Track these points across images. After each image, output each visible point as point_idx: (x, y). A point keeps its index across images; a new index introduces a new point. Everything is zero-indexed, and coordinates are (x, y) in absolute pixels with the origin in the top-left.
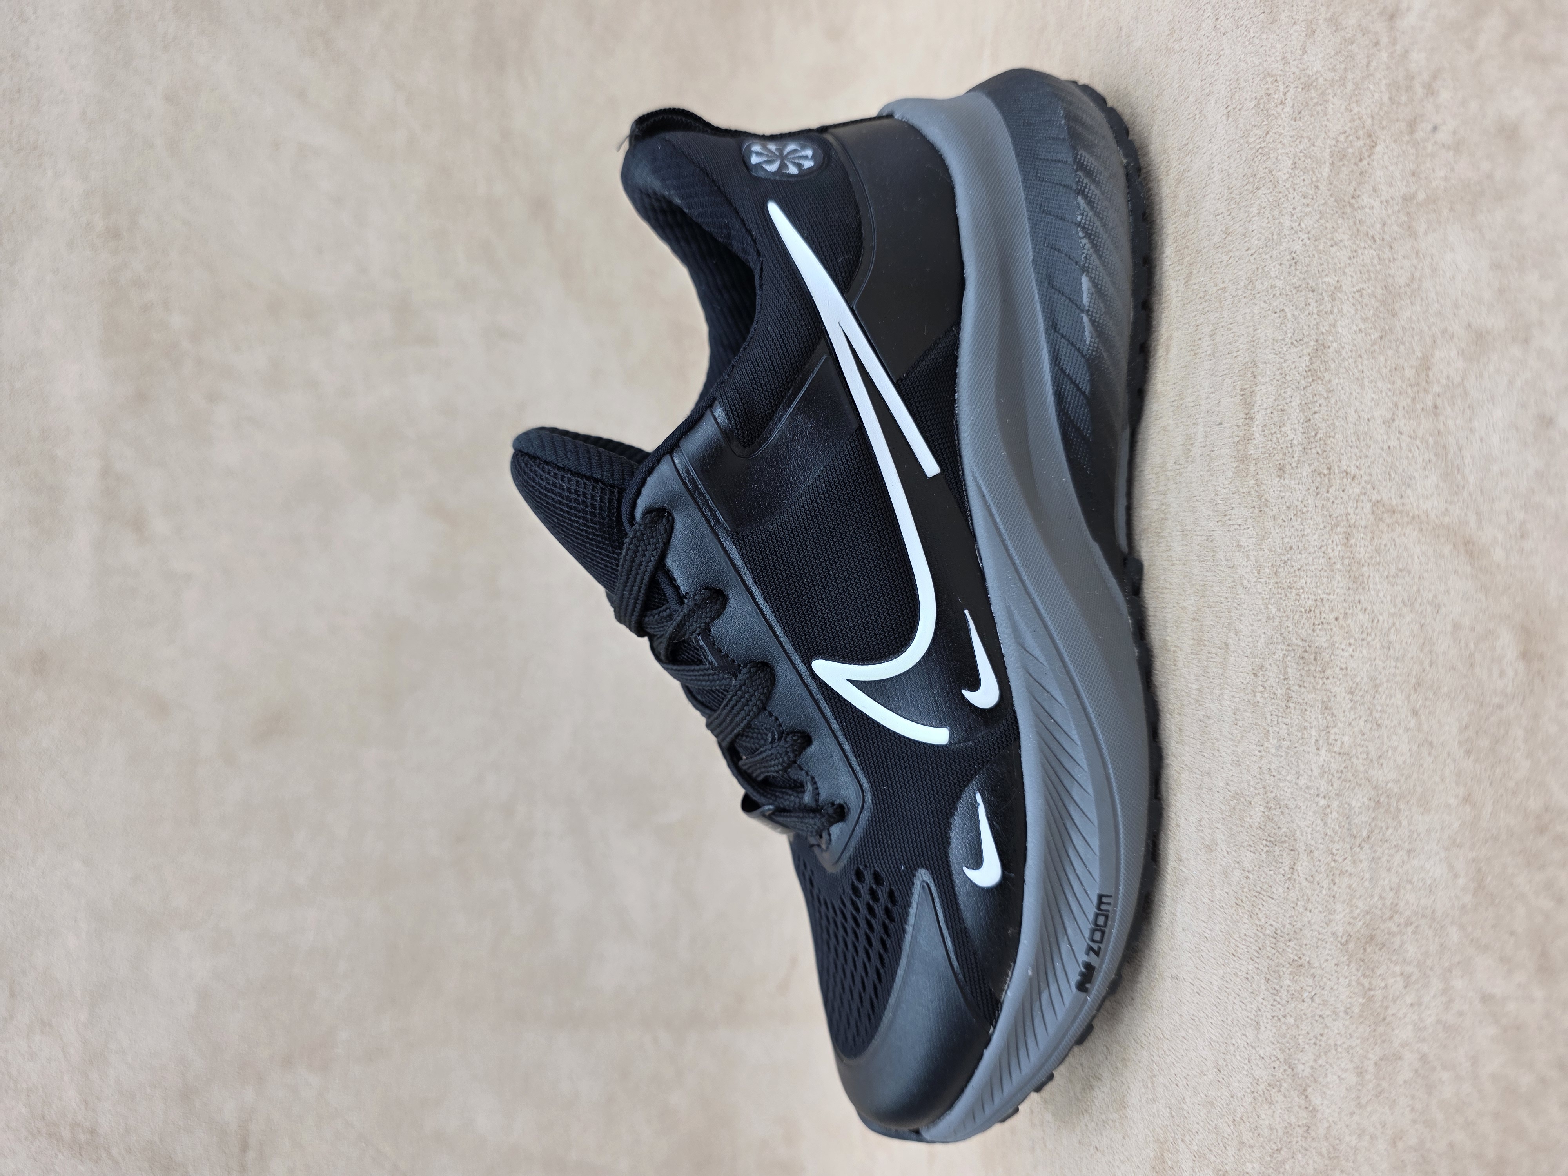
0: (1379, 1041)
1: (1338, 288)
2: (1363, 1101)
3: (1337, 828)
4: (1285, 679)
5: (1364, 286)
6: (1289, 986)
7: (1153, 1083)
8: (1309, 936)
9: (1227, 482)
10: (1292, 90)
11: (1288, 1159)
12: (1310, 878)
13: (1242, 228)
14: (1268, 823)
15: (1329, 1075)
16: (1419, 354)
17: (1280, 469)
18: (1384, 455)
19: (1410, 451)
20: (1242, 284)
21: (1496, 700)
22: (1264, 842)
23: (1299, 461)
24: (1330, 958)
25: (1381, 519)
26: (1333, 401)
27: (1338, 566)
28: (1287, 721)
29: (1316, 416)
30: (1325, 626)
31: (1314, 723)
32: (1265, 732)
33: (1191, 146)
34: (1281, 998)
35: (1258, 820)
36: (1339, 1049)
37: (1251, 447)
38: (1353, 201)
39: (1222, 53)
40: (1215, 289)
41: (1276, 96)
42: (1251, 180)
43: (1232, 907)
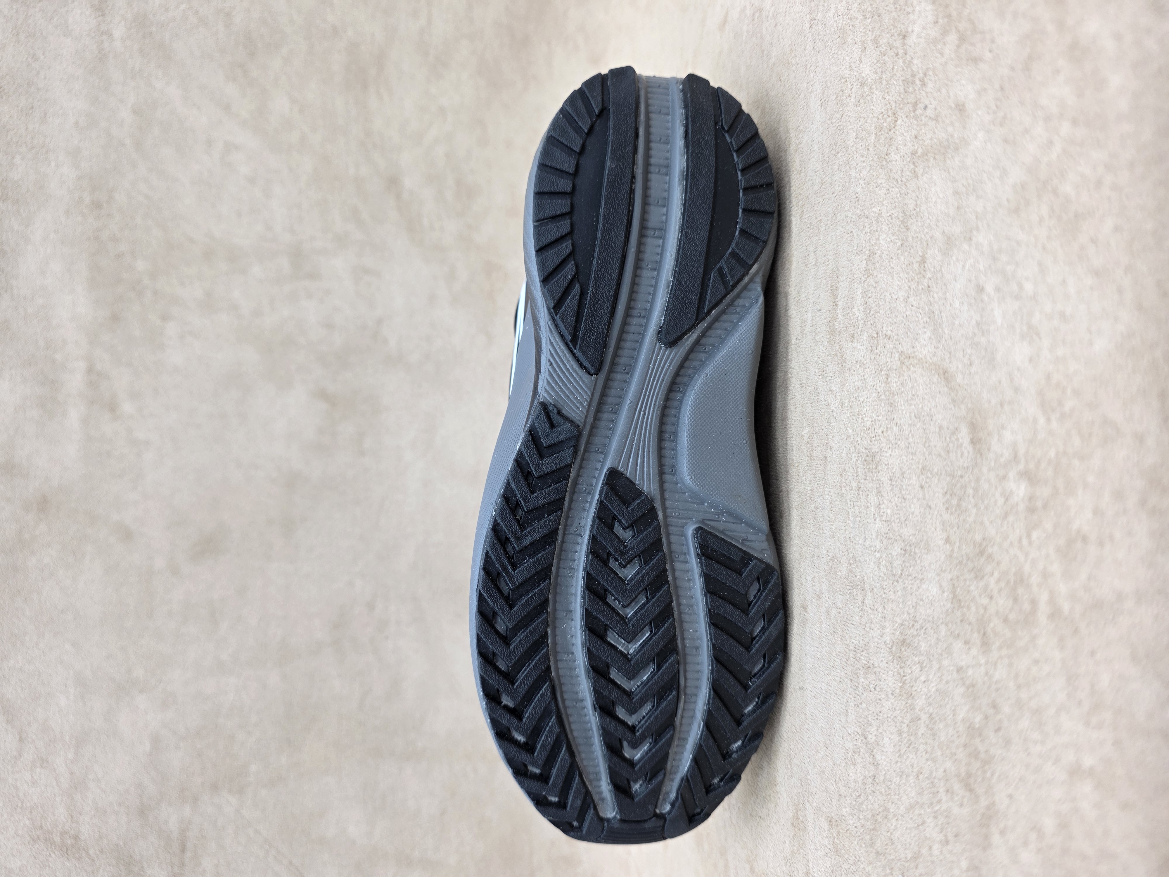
0: (909, 710)
1: (880, 215)
2: (902, 752)
3: (885, 570)
4: (857, 476)
5: (893, 212)
6: (863, 682)
7: (791, 765)
8: (872, 646)
9: (824, 349)
10: (855, 87)
11: (864, 801)
12: (872, 607)
13: (829, 179)
14: (850, 574)
15: (885, 739)
16: (920, 254)
17: (852, 337)
18: (904, 320)
19: (917, 317)
20: (830, 216)
21: (960, 473)
22: (848, 587)
23: (861, 331)
24: (883, 659)
25: (903, 363)
26: (878, 289)
27: (883, 397)
28: (859, 504)
29: (870, 300)
30: (877, 437)
31: (873, 503)
32: (847, 513)
33: (802, 127)
34: (859, 692)
35: (844, 573)
36: (890, 720)
37: (836, 324)
38: (887, 157)
39: (817, 65)
40: (816, 221)
41: (846, 92)
42: (834, 147)
43: (831, 634)
